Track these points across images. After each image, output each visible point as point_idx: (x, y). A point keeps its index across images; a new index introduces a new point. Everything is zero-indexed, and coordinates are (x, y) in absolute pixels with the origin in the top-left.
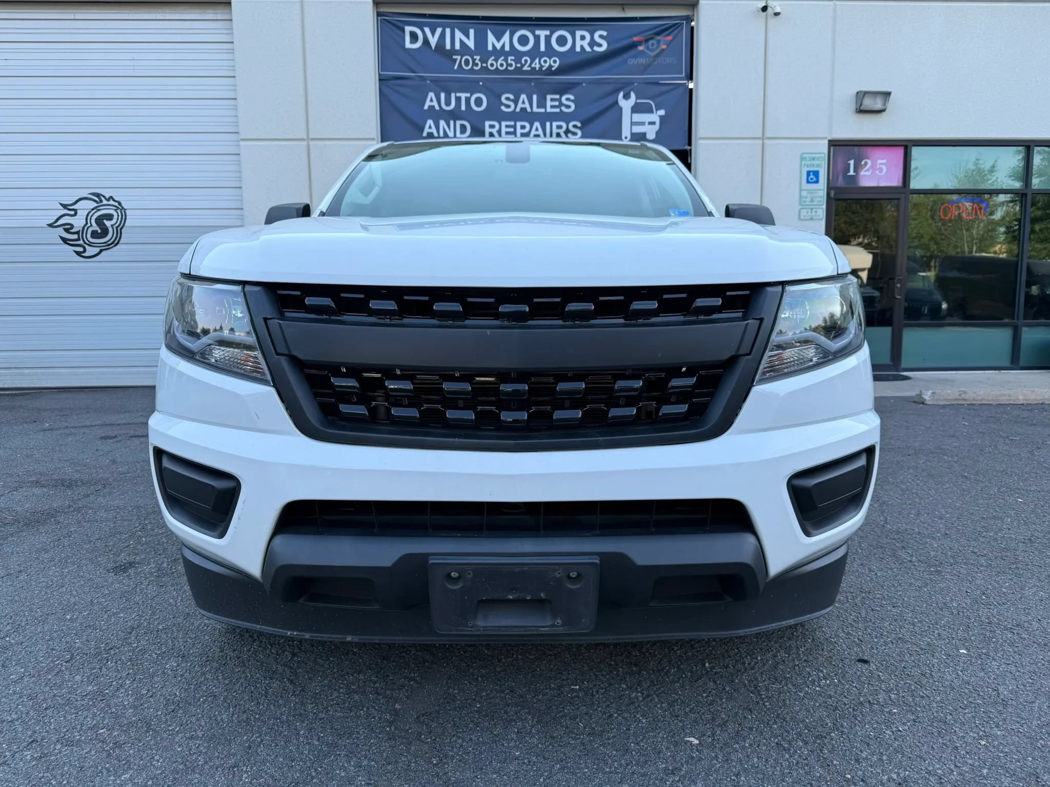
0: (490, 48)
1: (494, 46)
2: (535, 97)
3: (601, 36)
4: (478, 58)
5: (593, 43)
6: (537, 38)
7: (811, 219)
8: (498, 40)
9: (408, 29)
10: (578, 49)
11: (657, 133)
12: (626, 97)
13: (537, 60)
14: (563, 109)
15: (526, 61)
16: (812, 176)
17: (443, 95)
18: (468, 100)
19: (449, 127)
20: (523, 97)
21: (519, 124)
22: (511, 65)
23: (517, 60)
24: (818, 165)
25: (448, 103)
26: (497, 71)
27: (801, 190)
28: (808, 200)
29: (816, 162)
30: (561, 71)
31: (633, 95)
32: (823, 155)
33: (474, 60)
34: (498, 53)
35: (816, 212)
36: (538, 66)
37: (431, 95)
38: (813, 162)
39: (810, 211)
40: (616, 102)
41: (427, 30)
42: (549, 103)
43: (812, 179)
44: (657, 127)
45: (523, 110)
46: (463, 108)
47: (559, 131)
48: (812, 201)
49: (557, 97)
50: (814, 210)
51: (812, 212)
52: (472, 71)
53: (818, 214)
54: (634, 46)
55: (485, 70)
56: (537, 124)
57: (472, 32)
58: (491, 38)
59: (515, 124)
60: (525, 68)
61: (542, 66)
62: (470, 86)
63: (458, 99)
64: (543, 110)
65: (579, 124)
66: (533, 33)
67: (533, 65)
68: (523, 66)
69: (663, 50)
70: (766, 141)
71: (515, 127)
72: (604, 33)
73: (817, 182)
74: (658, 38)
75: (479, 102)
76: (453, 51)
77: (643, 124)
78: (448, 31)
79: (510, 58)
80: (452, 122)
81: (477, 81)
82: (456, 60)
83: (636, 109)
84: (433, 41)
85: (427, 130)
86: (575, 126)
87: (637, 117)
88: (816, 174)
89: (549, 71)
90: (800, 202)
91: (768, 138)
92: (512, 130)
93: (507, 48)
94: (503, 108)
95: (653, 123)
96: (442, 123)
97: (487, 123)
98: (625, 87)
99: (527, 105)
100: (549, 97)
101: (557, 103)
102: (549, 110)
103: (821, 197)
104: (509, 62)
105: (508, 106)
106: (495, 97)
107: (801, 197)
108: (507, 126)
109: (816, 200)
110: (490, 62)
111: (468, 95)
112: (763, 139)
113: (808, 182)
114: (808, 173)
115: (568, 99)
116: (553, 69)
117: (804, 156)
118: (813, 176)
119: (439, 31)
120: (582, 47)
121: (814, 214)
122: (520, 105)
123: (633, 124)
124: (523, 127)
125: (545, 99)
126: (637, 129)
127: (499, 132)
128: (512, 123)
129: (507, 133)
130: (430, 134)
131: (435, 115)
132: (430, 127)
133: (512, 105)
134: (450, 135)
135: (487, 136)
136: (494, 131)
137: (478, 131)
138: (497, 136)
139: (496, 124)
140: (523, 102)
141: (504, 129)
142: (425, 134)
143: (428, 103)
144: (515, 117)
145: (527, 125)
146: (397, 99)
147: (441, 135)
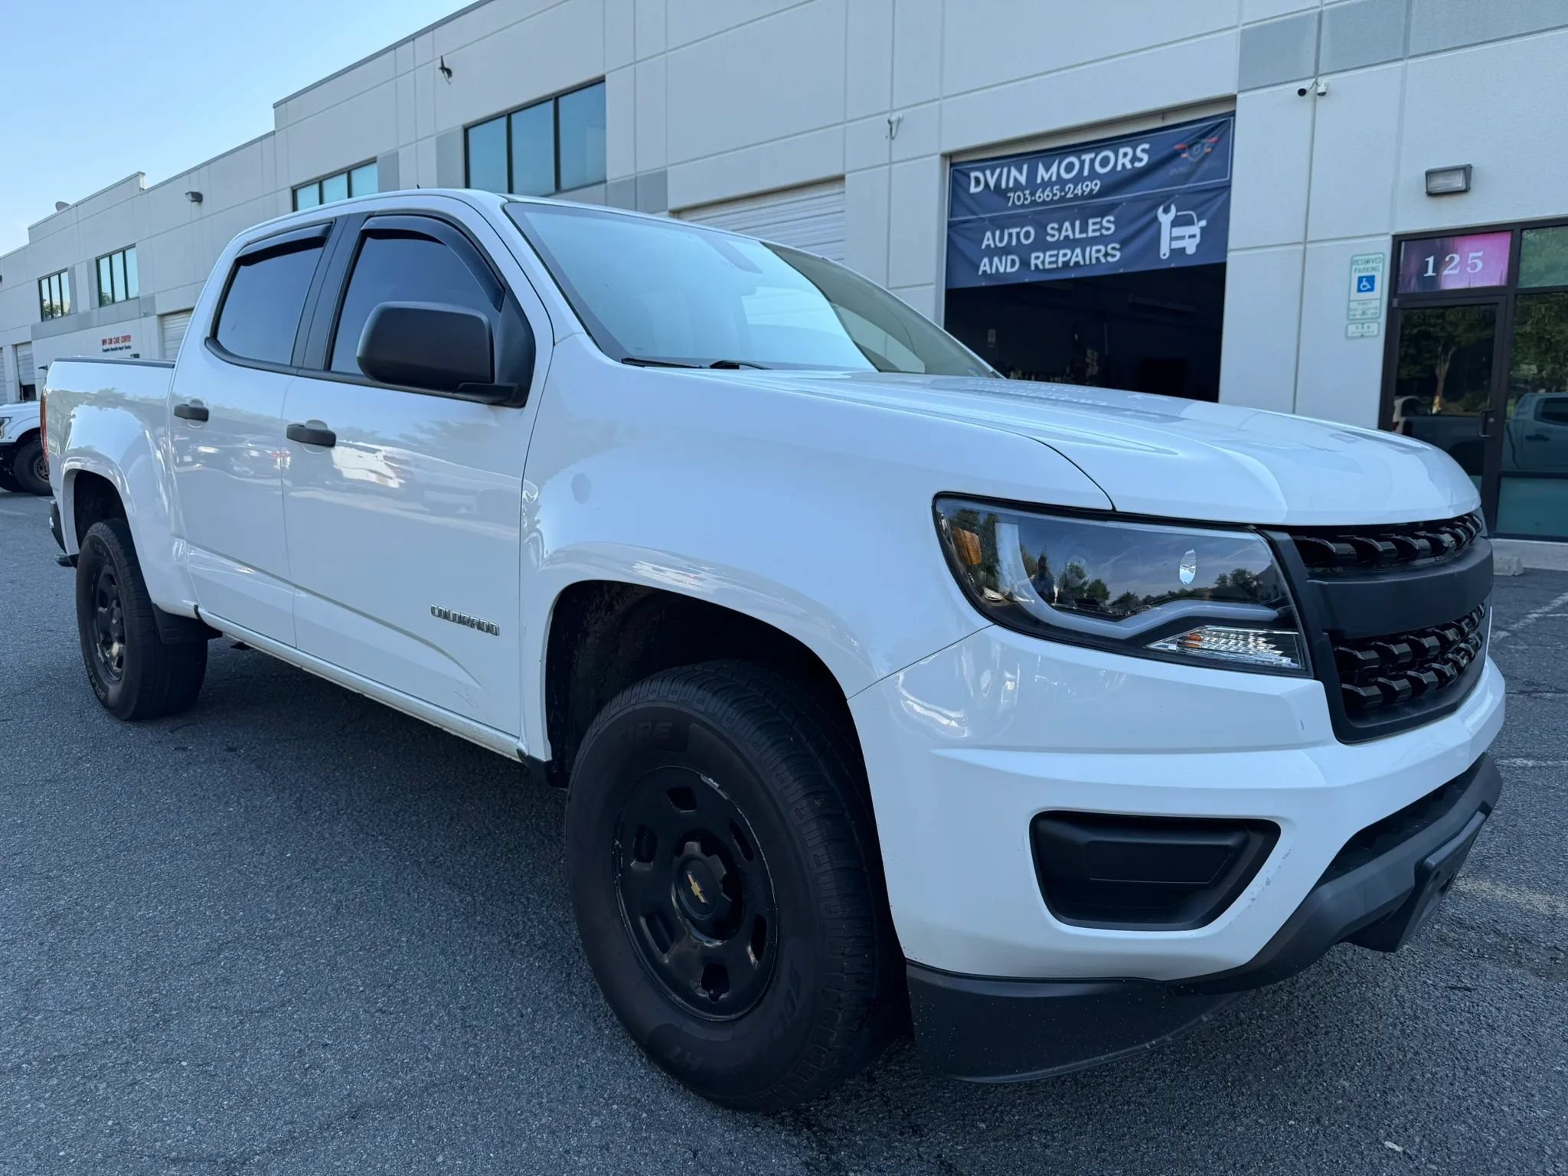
0: (1039, 180)
1: (1043, 178)
2: (1077, 223)
3: (1143, 151)
4: (1027, 192)
5: (1135, 159)
6: (1082, 163)
7: (1362, 336)
8: (1047, 170)
9: (973, 175)
10: (1119, 168)
11: (1198, 246)
12: (1166, 211)
13: (1080, 186)
14: (1104, 232)
15: (1070, 188)
16: (1365, 283)
17: (998, 233)
18: (1018, 234)
19: (1001, 264)
20: (1067, 224)
21: (1062, 252)
22: (1056, 194)
23: (1062, 190)
24: (1374, 269)
25: (1001, 239)
26: (1044, 203)
27: (1350, 301)
28: (1360, 312)
29: (1370, 265)
30: (1102, 193)
31: (1173, 208)
32: (1381, 256)
33: (1024, 195)
34: (1047, 184)
35: (1369, 327)
36: (1080, 192)
37: (988, 234)
38: (1367, 266)
39: (1360, 326)
40: (1156, 219)
41: (988, 173)
42: (1091, 227)
43: (1364, 287)
44: (1198, 239)
45: (1067, 237)
46: (1014, 242)
47: (1097, 255)
48: (1364, 313)
49: (1098, 220)
50: (1366, 325)
51: (1363, 328)
52: (1023, 206)
53: (1371, 329)
54: (1175, 155)
55: (1034, 203)
56: (1078, 251)
57: (1025, 167)
58: (1041, 170)
59: (1058, 253)
60: (1069, 195)
61: (1083, 192)
62: (1020, 221)
63: (1010, 235)
64: (1084, 235)
65: (1117, 246)
66: (1079, 158)
67: (1076, 192)
68: (1066, 194)
69: (1207, 154)
70: (1308, 246)
71: (1057, 256)
72: (1146, 146)
73: (1372, 289)
74: (1204, 141)
75: (1027, 235)
76: (1008, 189)
77: (1182, 238)
78: (1005, 170)
79: (1055, 188)
80: (1004, 258)
81: (1025, 216)
82: (1010, 197)
83: (1175, 223)
84: (992, 183)
85: (982, 268)
86: (1114, 248)
87: (1178, 231)
88: (1371, 280)
89: (1091, 195)
90: (1348, 315)
91: (1311, 242)
92: (1054, 259)
93: (1054, 178)
95: (1194, 236)
96: (996, 259)
97: (1033, 255)
98: (1165, 201)
99: (1070, 233)
100: (1091, 221)
101: (1097, 227)
102: (1091, 234)
103: (1376, 308)
104: (1055, 191)
105: (1053, 236)
106: (1041, 228)
107: (1349, 309)
108: (1051, 256)
109: (1369, 312)
110: (1037, 195)
111: (1018, 230)
112: (1305, 242)
113: (1359, 290)
114: (1360, 279)
115: (1108, 221)
116: (1094, 192)
117: (1355, 258)
118: (1367, 283)
119: (998, 171)
120: (1123, 165)
121: (1366, 329)
122: (1064, 233)
123: (1172, 239)
124: (1065, 255)
125: (1087, 224)
126: (1177, 245)
127: (1043, 262)
128: (1055, 252)
129: (1050, 263)
130: (985, 272)
131: (991, 252)
132: (985, 266)
133: (1056, 233)
134: (1002, 270)
135: (1033, 268)
136: (1039, 262)
137: (1025, 263)
138: (1041, 267)
139: (1041, 255)
140: (1067, 230)
141: (1048, 260)
142: (980, 273)
143: (985, 242)
144: (1058, 245)
145: (1069, 252)
146: (961, 242)
147: (994, 271)
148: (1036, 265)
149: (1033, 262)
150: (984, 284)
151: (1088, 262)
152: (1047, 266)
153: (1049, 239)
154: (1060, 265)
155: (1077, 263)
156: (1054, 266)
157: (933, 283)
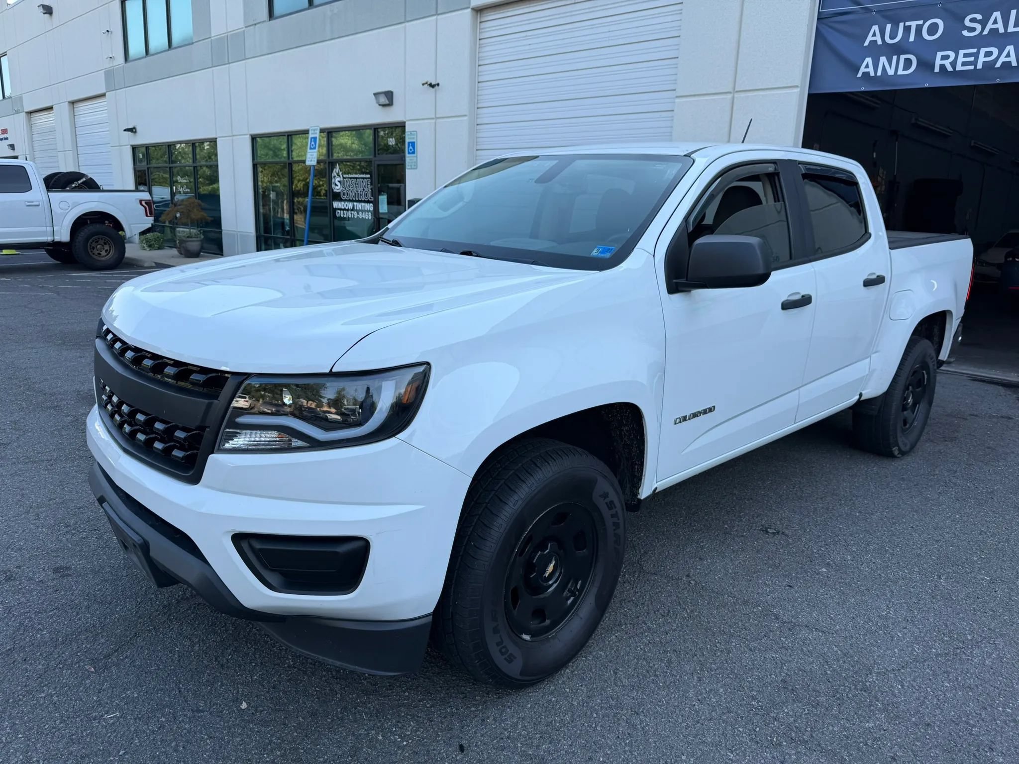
2: (1014, 13)
17: (889, 26)
18: (919, 29)
19: (890, 64)
20: (997, 15)
21: (983, 51)
25: (893, 36)
37: (875, 28)
45: (994, 31)
46: (912, 39)
56: (1010, 49)
59: (978, 52)
62: (925, 12)
63: (907, 29)
71: (976, 55)
75: (933, 29)
80: (895, 58)
85: (863, 69)
92: (972, 59)
96: (883, 60)
97: (940, 54)
99: (1000, 25)
105: (973, 29)
106: (955, 19)
108: (965, 55)
111: (921, 22)
122: (990, 26)
124: (988, 54)
127: (953, 64)
128: (975, 50)
129: (964, 64)
130: (866, 74)
131: (876, 51)
132: (867, 66)
133: (978, 27)
134: (891, 72)
135: (937, 70)
136: (947, 63)
137: (926, 65)
138: (950, 69)
139: (952, 54)
140: (995, 22)
141: (961, 59)
142: (859, 75)
143: (870, 38)
144: (979, 42)
145: (995, 51)
146: (833, 37)
147: (879, 73)
148: (943, 67)
149: (938, 62)
150: (863, 89)
152: (959, 67)
153: (965, 33)
154: (979, 66)
155: (1006, 65)
156: (972, 67)
157: (797, 86)
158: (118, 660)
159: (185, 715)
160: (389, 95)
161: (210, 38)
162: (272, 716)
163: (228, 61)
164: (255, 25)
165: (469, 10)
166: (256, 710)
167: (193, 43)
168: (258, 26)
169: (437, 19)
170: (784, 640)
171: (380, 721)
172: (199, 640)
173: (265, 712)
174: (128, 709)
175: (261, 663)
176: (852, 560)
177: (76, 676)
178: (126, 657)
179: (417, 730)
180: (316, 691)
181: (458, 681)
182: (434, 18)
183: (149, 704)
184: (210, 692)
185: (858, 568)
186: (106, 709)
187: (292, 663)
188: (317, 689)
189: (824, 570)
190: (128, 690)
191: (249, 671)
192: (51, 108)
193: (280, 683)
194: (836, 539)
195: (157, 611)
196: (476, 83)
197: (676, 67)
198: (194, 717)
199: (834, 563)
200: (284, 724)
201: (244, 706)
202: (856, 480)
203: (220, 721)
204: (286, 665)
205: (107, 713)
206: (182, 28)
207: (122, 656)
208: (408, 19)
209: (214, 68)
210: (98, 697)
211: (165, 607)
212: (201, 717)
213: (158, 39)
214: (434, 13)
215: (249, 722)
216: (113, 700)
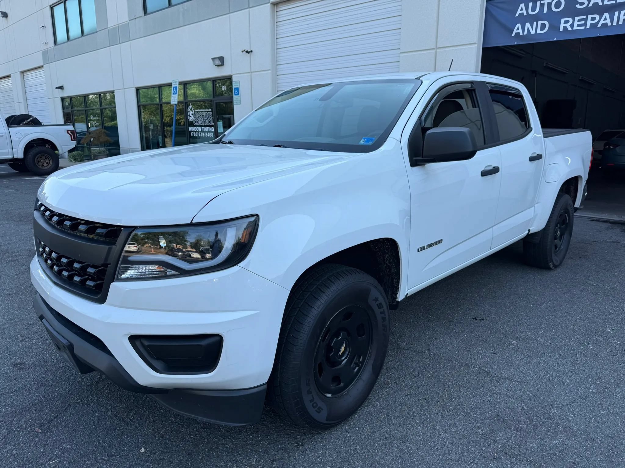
17: (531, 4)
18: (549, 5)
19: (532, 27)
21: (590, 17)
25: (534, 9)
37: (522, 5)
45: (595, 4)
46: (545, 11)
56: (606, 15)
59: (587, 17)
63: (542, 5)
64: (613, 3)
71: (586, 20)
75: (558, 5)
80: (535, 23)
85: (515, 31)
92: (583, 22)
94: (578, 6)
96: (528, 25)
97: (563, 20)
105: (583, 4)
108: (579, 20)
122: (592, 1)
124: (593, 19)
127: (572, 26)
128: (584, 17)
129: (578, 26)
130: (517, 34)
131: (523, 20)
132: (518, 29)
133: (586, 2)
134: (533, 32)
135: (561, 29)
136: (568, 25)
137: (554, 27)
138: (569, 29)
139: (571, 20)
141: (576, 23)
142: (513, 35)
143: (519, 12)
144: (587, 12)
145: (597, 17)
146: (497, 12)
147: (525, 33)
148: (565, 28)
149: (562, 25)
150: (516, 43)
151: (615, 23)
152: (575, 28)
154: (588, 27)
155: (604, 25)
156: (583, 28)
157: (475, 43)
158: (57, 424)
159: (103, 459)
160: (221, 59)
161: (107, 28)
162: (162, 457)
163: (120, 42)
164: (136, 19)
165: (269, 4)
166: (151, 453)
167: (97, 32)
168: (137, 19)
169: (249, 11)
170: (494, 388)
171: (235, 456)
172: (112, 407)
173: (157, 454)
174: (64, 456)
175: (153, 421)
176: (532, 335)
177: (28, 436)
178: (63, 421)
179: (259, 461)
180: (191, 438)
181: (285, 426)
182: (248, 10)
183: (78, 453)
184: (120, 442)
185: (536, 339)
186: (49, 457)
187: (174, 420)
188: (191, 436)
189: (515, 342)
190: (64, 444)
191: (145, 427)
192: (9, 76)
193: (166, 434)
194: (520, 322)
195: (83, 389)
196: (275, 50)
197: (400, 35)
198: (109, 460)
199: (521, 337)
200: (170, 461)
201: (143, 450)
202: (528, 284)
203: (127, 462)
204: (170, 422)
205: (50, 460)
206: (90, 23)
207: (60, 421)
208: (231, 11)
209: (111, 47)
210: (44, 449)
211: (88, 386)
212: (114, 460)
213: (75, 30)
214: (247, 7)
215: (146, 461)
216: (54, 451)
